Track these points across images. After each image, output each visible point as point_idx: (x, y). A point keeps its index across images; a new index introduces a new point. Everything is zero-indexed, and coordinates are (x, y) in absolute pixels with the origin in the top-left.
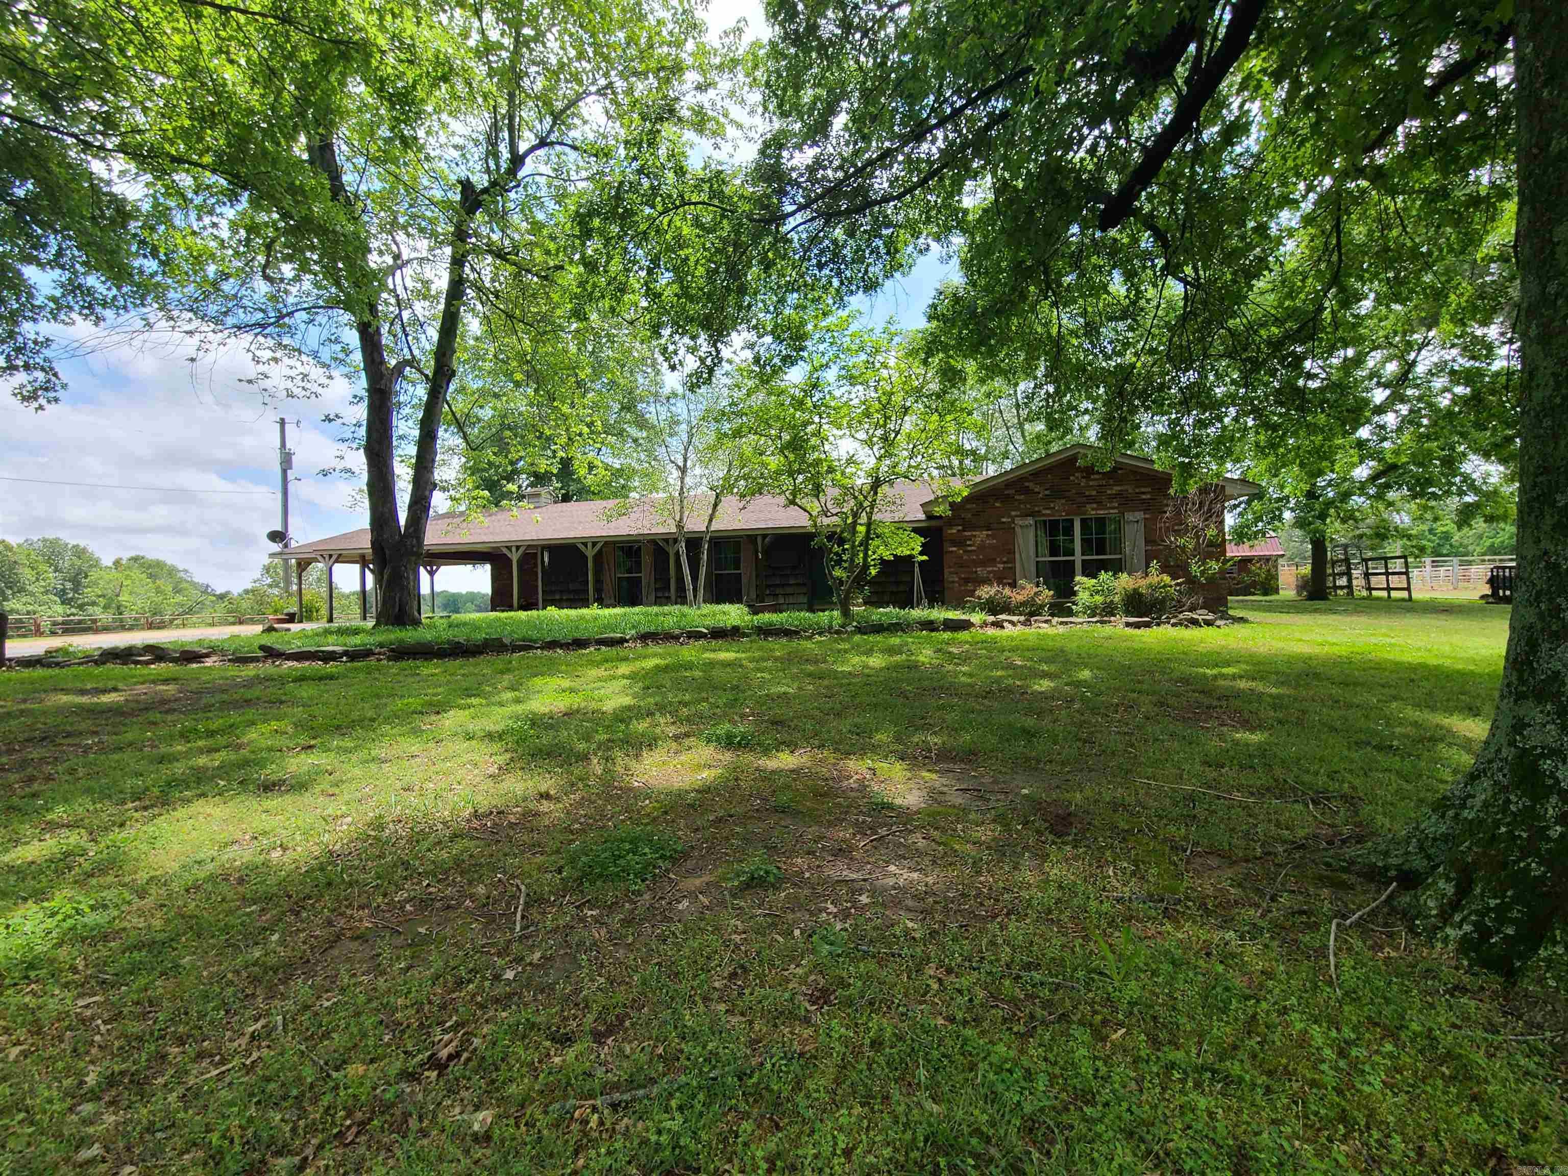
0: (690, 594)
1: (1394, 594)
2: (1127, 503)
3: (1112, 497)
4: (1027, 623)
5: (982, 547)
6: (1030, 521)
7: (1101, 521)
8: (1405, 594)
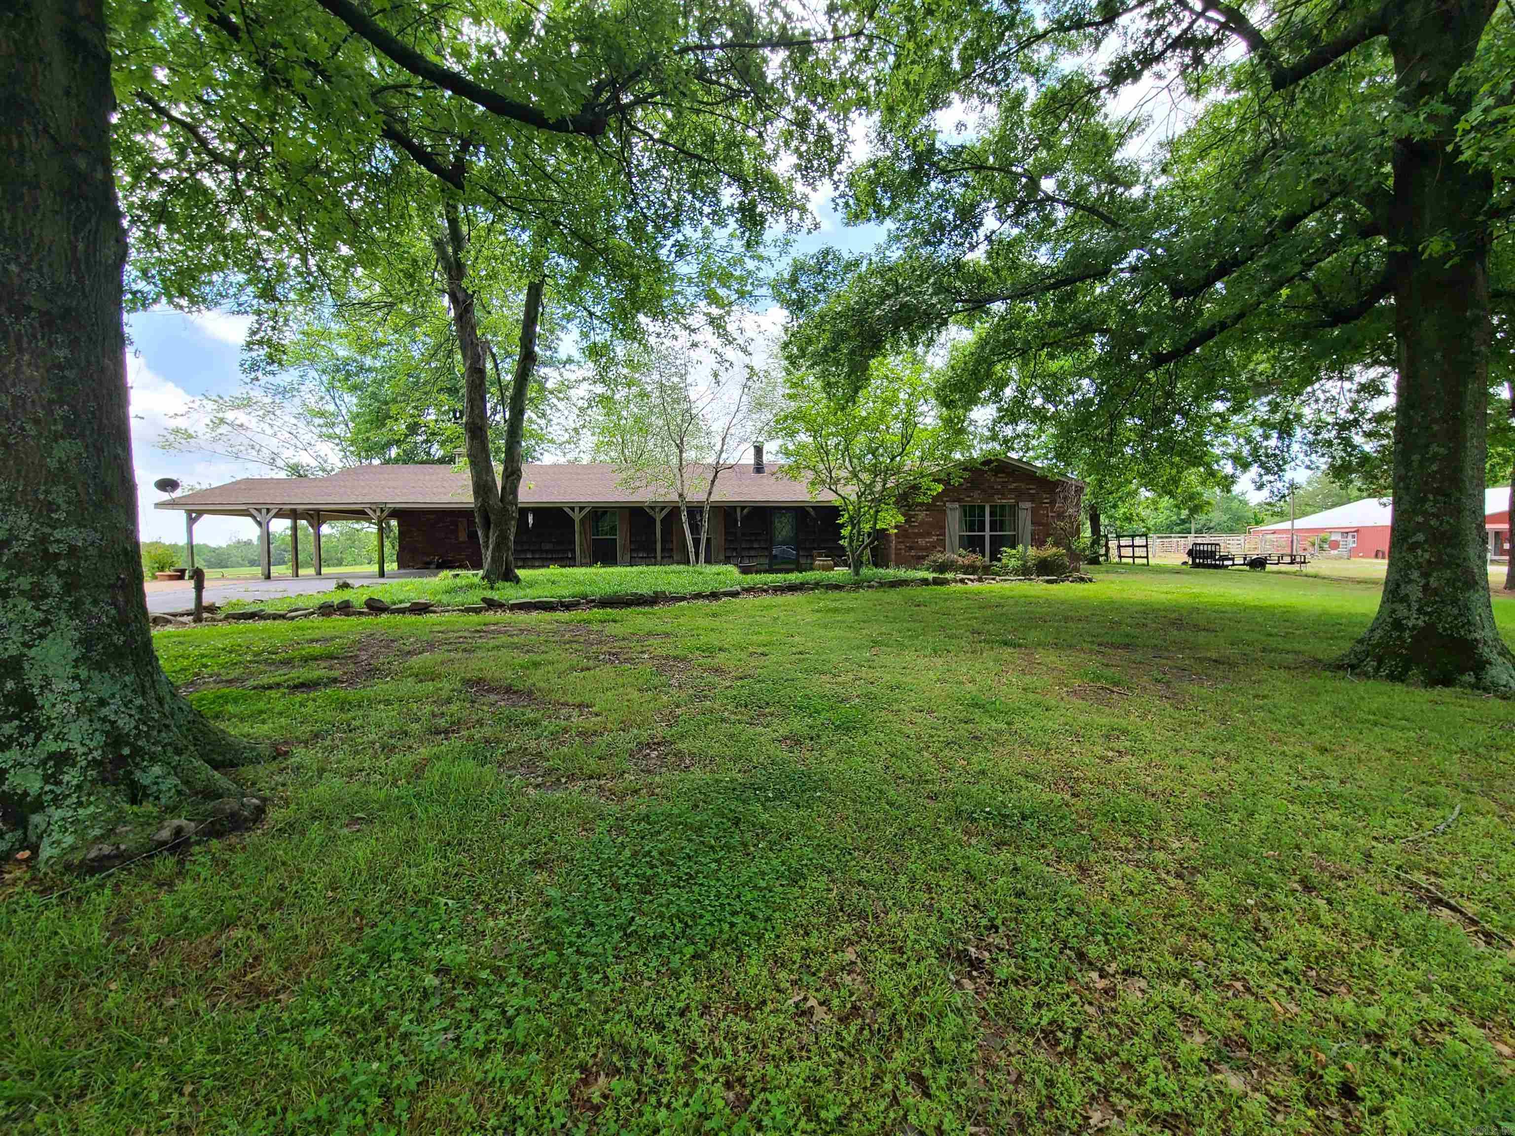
0: (692, 557)
1: (1137, 561)
2: (1021, 495)
3: (1011, 491)
4: (980, 580)
5: (922, 524)
6: (957, 505)
7: (1003, 507)
8: (1145, 561)
